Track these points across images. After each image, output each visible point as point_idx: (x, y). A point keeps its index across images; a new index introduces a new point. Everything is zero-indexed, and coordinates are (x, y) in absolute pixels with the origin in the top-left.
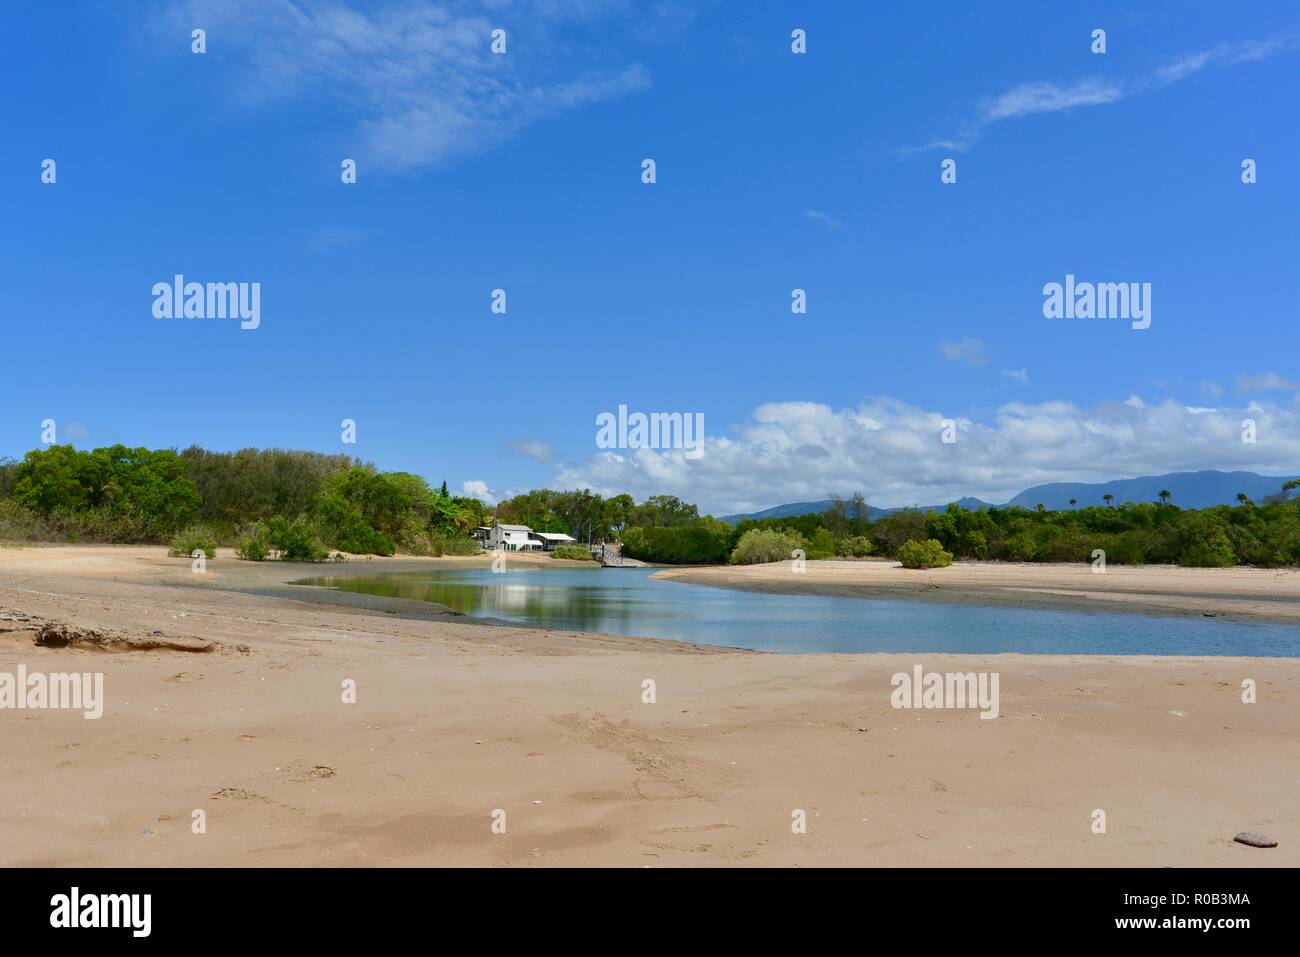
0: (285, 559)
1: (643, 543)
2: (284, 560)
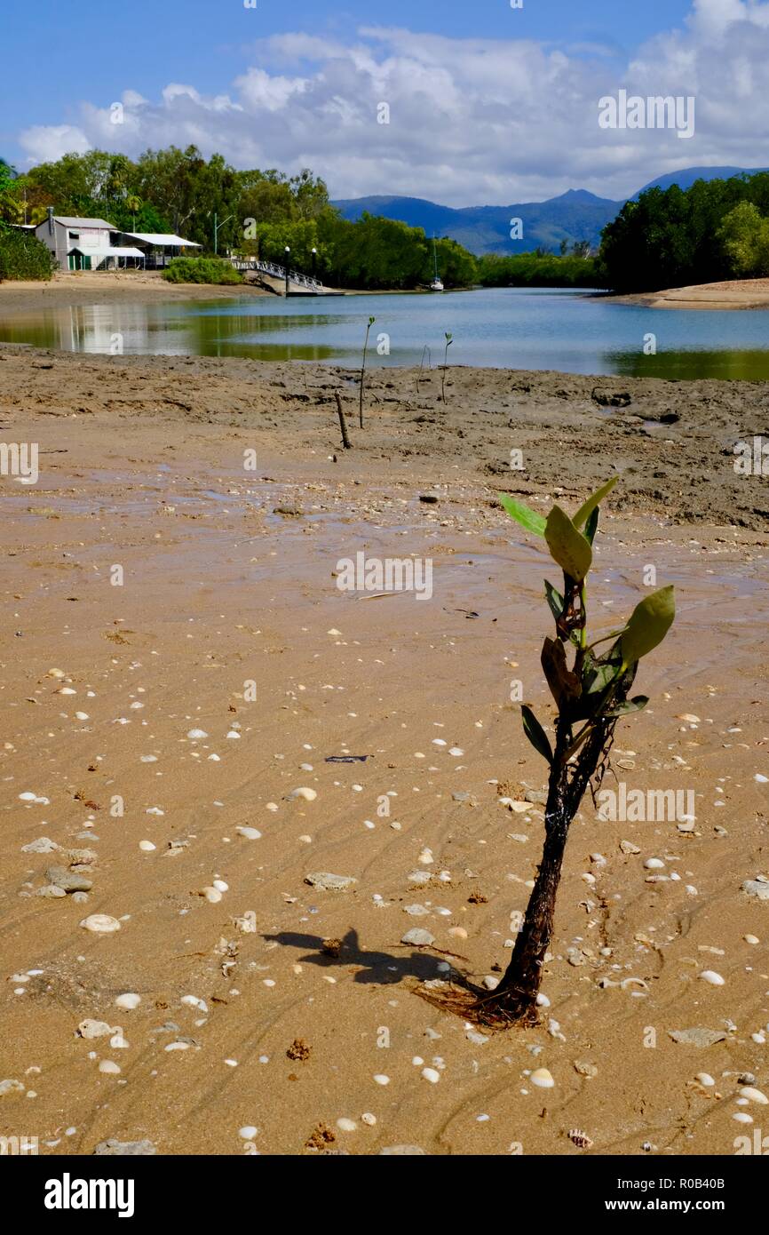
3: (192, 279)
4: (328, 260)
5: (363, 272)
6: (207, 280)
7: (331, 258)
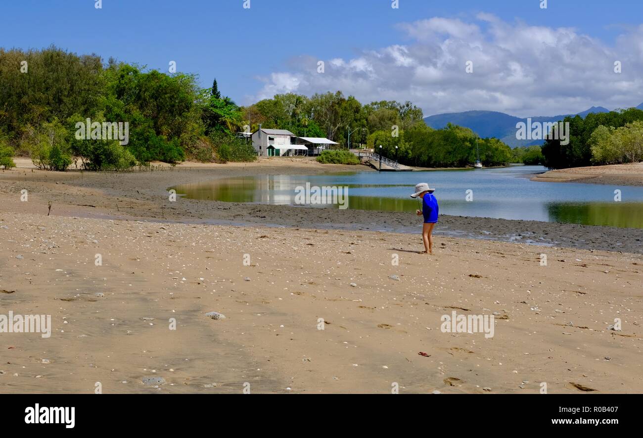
0: (88, 168)
1: (403, 146)
2: (86, 170)
3: (332, 161)
4: (410, 152)
5: (430, 158)
6: (340, 162)
7: (412, 151)
